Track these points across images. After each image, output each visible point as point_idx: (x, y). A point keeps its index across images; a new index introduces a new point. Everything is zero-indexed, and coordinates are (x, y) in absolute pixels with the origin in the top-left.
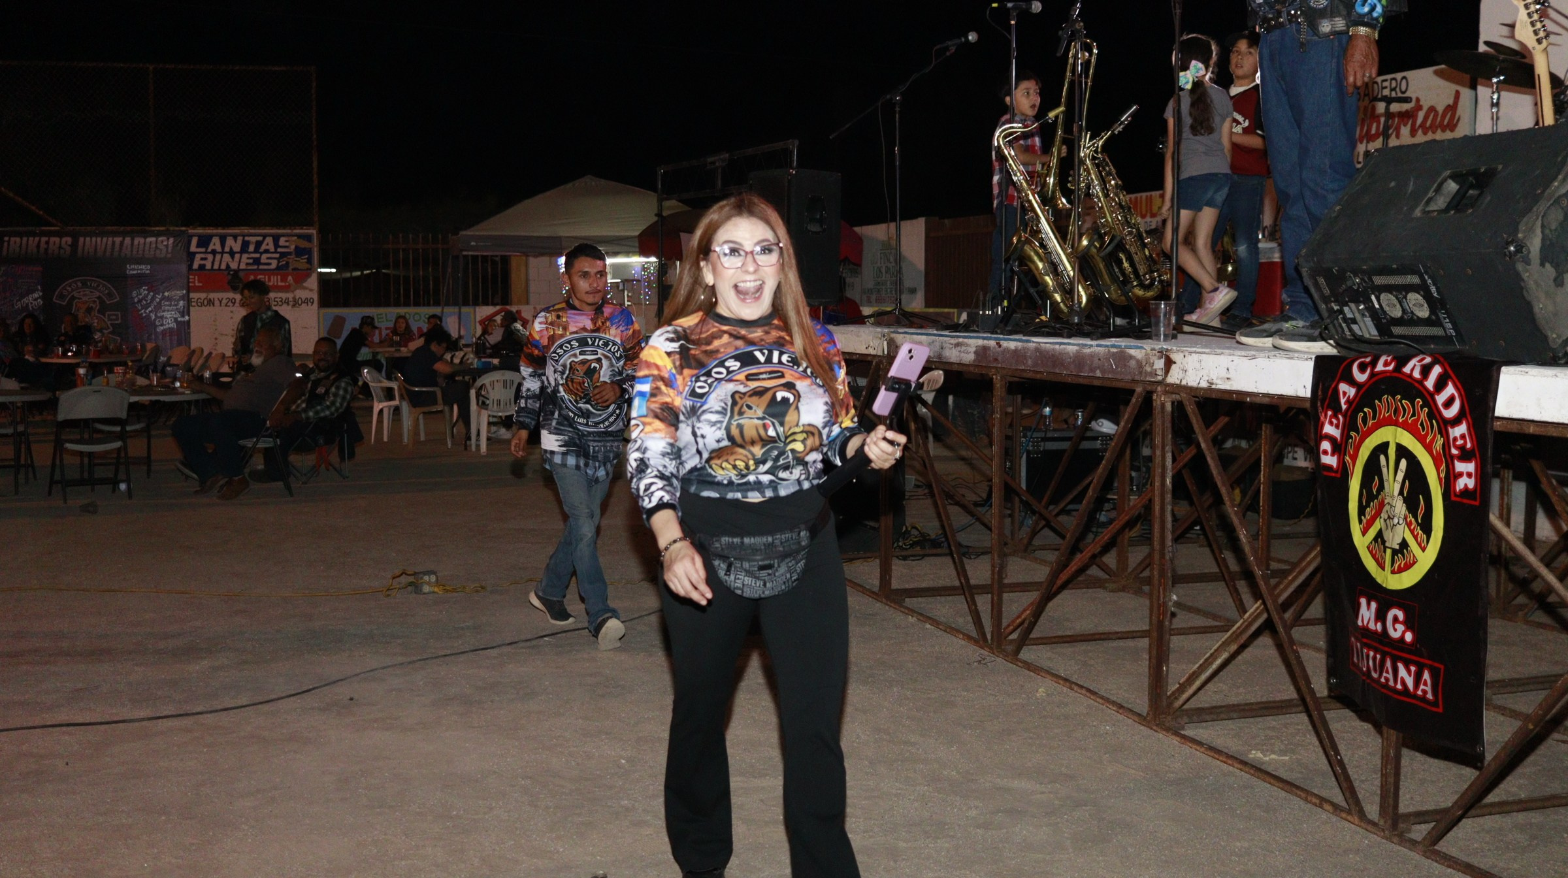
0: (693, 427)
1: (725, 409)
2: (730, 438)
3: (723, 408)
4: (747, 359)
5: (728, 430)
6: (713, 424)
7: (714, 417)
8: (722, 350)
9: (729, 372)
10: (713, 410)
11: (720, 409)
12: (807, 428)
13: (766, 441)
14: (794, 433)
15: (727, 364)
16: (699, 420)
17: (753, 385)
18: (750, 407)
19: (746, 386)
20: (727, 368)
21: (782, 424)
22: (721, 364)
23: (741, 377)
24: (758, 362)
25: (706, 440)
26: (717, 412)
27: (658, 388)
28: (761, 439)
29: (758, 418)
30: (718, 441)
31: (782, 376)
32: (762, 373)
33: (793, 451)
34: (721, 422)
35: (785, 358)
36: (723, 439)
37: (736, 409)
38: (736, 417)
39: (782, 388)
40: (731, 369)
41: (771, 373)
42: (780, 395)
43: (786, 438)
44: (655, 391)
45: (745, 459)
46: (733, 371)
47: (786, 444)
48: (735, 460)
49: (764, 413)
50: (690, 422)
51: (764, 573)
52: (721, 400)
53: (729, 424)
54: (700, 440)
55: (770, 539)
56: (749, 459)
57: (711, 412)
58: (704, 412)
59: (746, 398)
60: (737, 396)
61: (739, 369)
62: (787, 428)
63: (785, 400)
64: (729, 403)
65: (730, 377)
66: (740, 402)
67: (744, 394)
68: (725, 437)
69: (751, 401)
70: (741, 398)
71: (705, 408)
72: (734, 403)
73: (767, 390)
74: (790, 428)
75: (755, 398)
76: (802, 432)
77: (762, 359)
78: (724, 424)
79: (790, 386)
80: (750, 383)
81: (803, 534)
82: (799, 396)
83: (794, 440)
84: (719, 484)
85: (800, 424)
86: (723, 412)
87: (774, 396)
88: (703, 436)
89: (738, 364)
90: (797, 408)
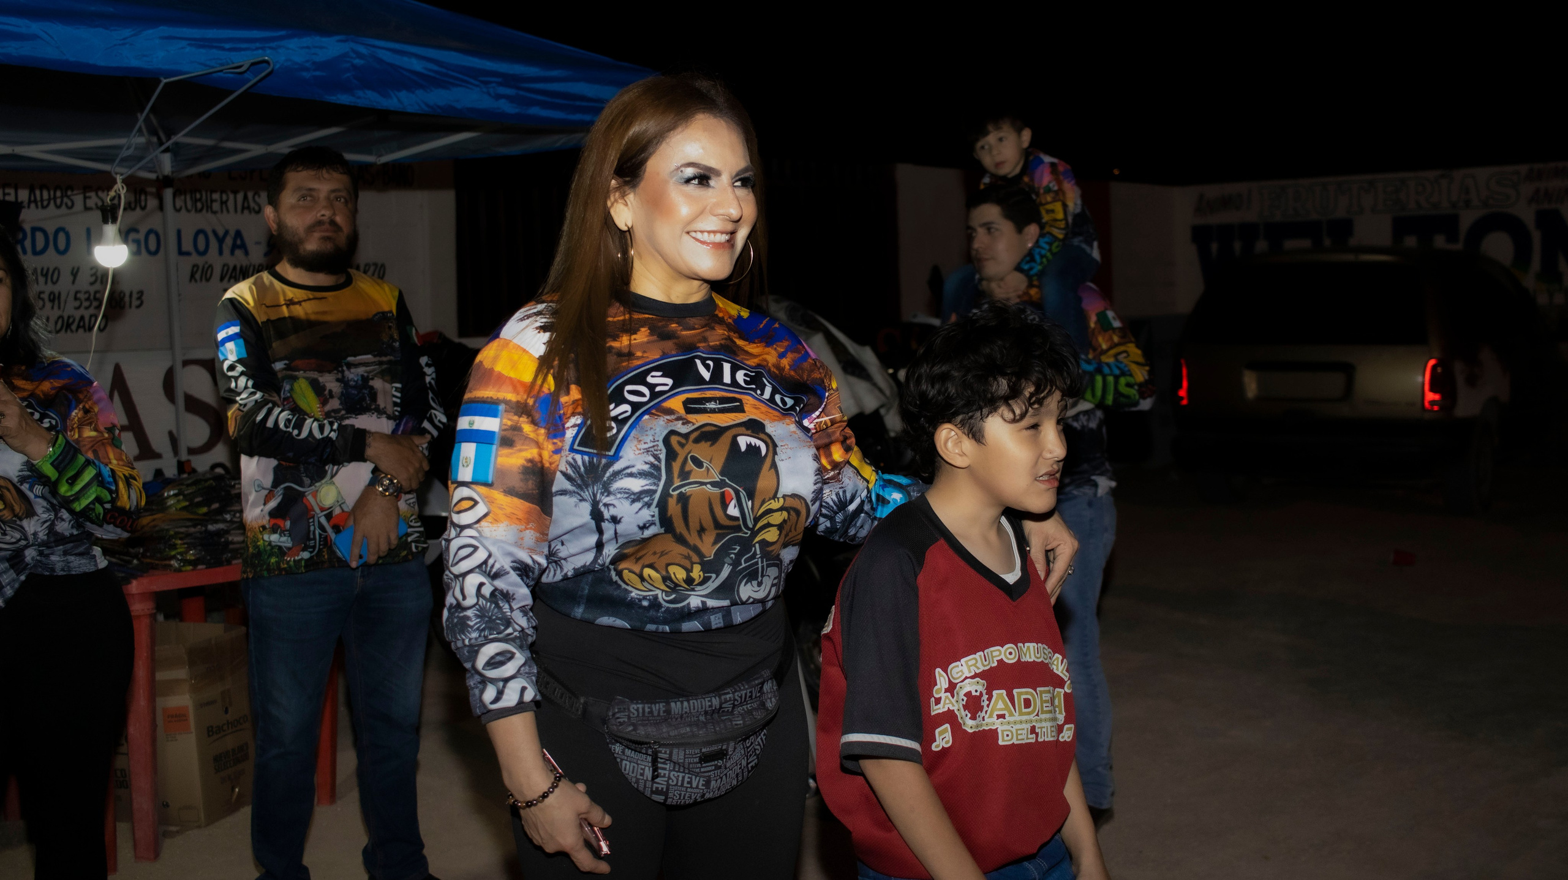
0: (595, 504)
1: (657, 468)
2: (665, 520)
3: (652, 465)
4: (682, 373)
5: (662, 506)
6: (636, 497)
7: (636, 485)
8: (639, 354)
9: (654, 395)
10: (634, 470)
11: (646, 467)
12: (790, 502)
13: (725, 528)
14: (770, 511)
15: (650, 379)
16: (607, 491)
17: (700, 419)
18: (698, 463)
19: (686, 422)
20: (651, 387)
21: (751, 496)
22: (641, 379)
23: (676, 403)
24: (701, 380)
25: (620, 528)
26: (642, 474)
27: (517, 428)
28: (717, 525)
29: (714, 484)
30: (643, 528)
31: (740, 409)
32: (709, 400)
33: (764, 543)
34: (651, 493)
35: (740, 376)
36: (653, 524)
37: (676, 466)
38: (677, 483)
39: (743, 430)
40: (658, 389)
41: (722, 400)
42: (743, 441)
43: (756, 520)
44: (509, 434)
45: (687, 564)
46: (663, 393)
47: (755, 533)
48: (668, 565)
49: (722, 473)
50: (586, 494)
51: (709, 766)
52: (647, 451)
53: (665, 495)
54: (607, 526)
55: (716, 702)
56: (693, 563)
57: (631, 475)
58: (616, 474)
59: (690, 446)
60: (674, 440)
61: (671, 389)
62: (757, 503)
63: (752, 450)
64: (663, 456)
65: (656, 404)
66: (682, 453)
67: (686, 436)
68: (656, 519)
69: (701, 451)
70: (682, 445)
71: (617, 466)
72: (671, 455)
73: (721, 431)
74: (763, 502)
75: (704, 445)
76: (781, 509)
77: (706, 375)
78: (657, 496)
79: (755, 427)
80: (691, 417)
81: (767, 687)
82: (775, 446)
83: (769, 525)
84: (633, 604)
85: (780, 495)
86: (652, 473)
87: (734, 444)
88: (615, 520)
89: (669, 381)
90: (774, 466)
